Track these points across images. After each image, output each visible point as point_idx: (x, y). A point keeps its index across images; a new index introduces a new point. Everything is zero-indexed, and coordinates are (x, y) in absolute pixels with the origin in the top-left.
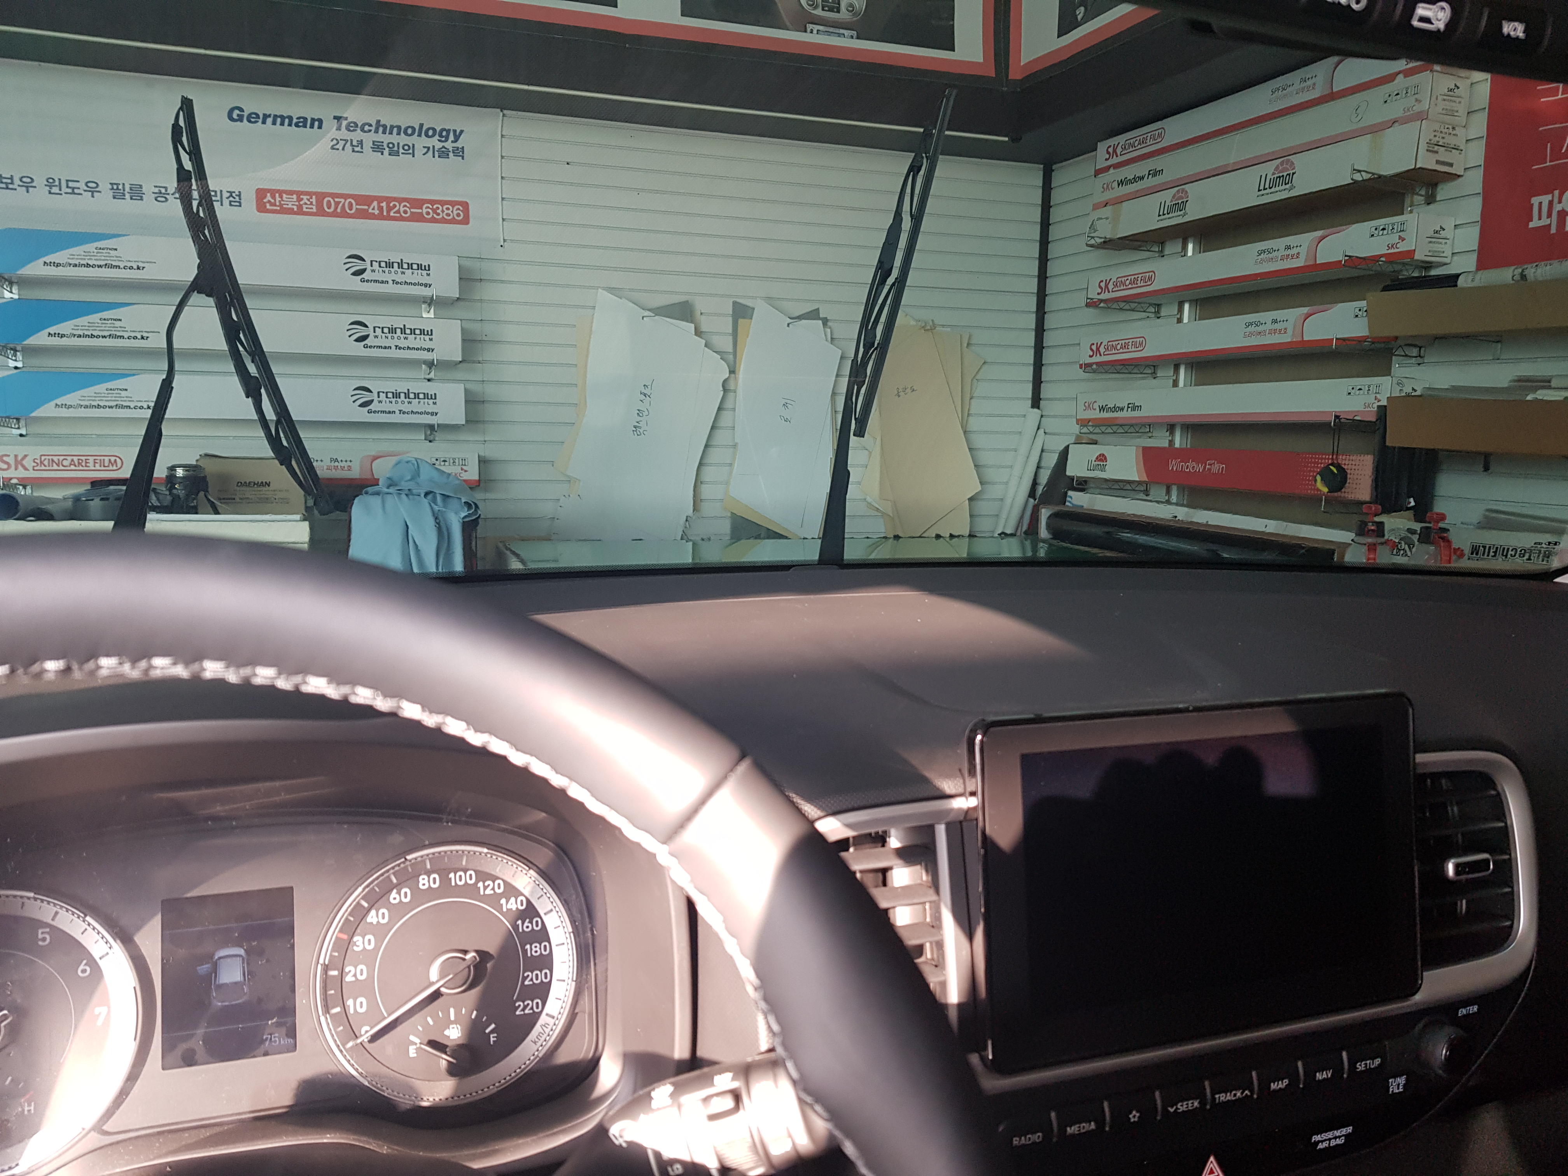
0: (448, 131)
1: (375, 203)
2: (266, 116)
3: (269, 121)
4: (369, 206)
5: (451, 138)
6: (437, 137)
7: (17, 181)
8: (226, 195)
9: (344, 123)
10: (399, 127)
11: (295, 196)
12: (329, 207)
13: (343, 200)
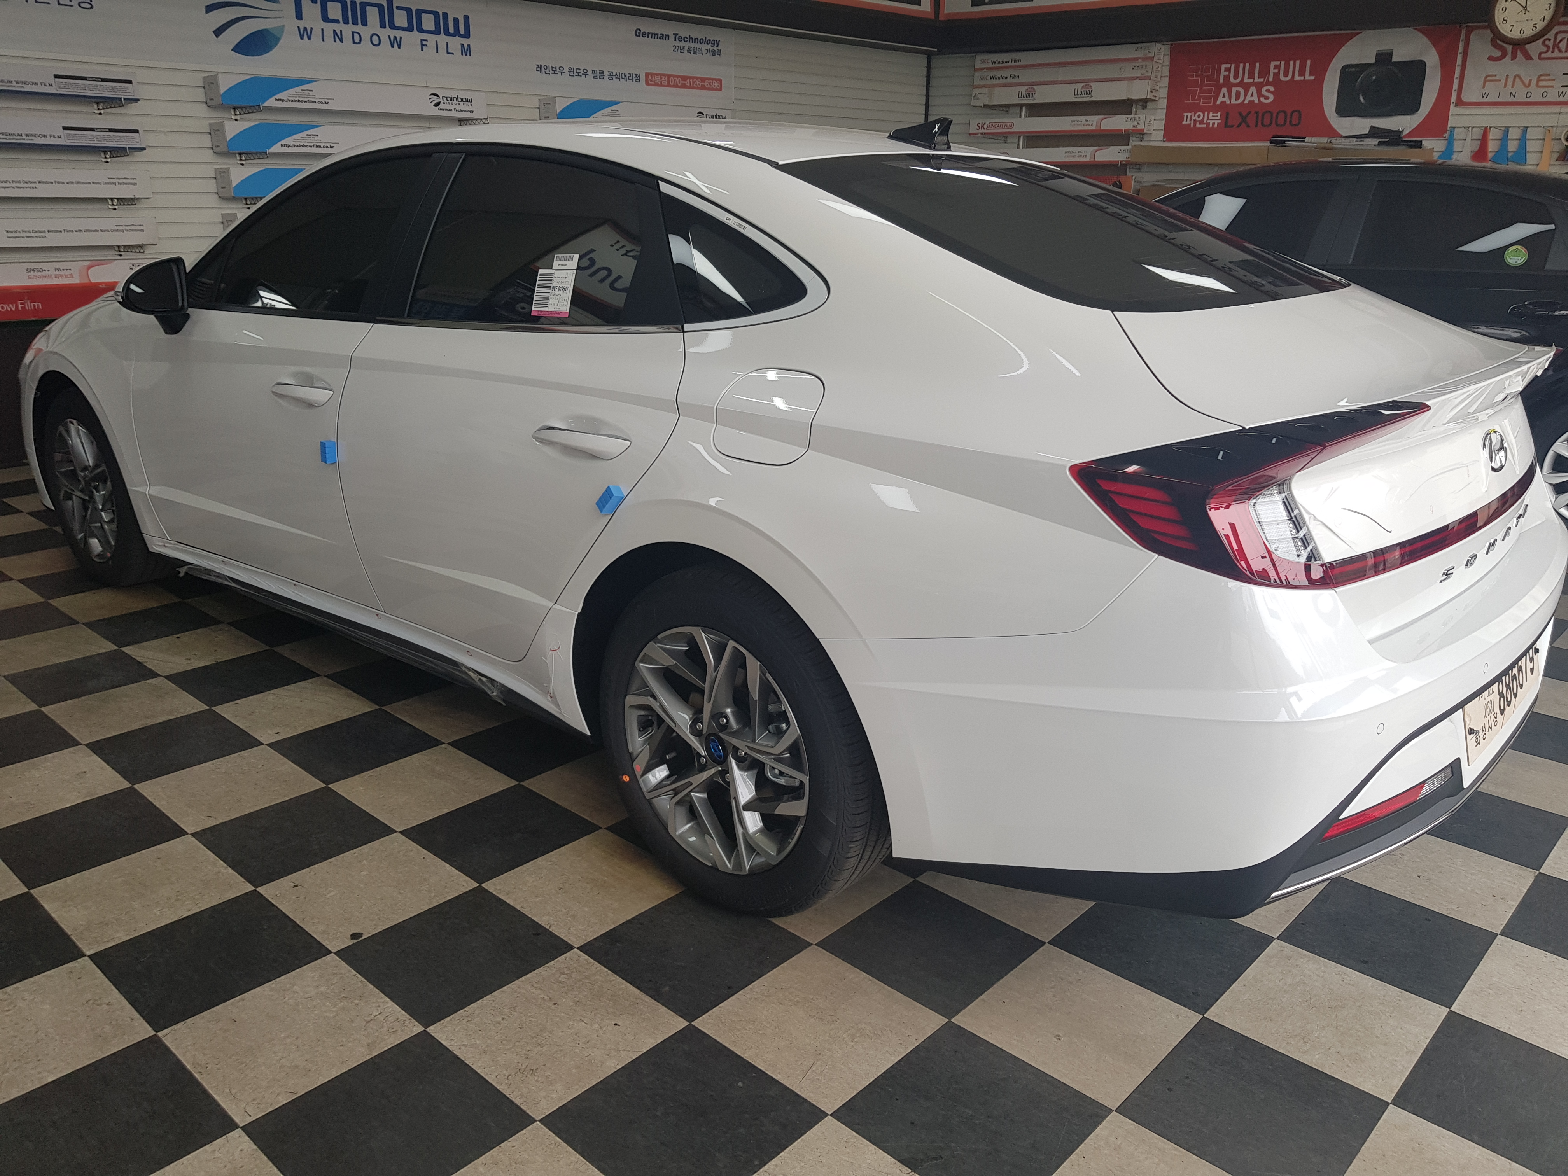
0: (714, 41)
1: (688, 80)
2: (649, 33)
3: (650, 36)
4: (686, 81)
5: (716, 44)
6: (710, 44)
7: (558, 70)
8: (634, 76)
9: (677, 37)
10: (697, 39)
11: (659, 77)
12: (672, 82)
13: (676, 78)
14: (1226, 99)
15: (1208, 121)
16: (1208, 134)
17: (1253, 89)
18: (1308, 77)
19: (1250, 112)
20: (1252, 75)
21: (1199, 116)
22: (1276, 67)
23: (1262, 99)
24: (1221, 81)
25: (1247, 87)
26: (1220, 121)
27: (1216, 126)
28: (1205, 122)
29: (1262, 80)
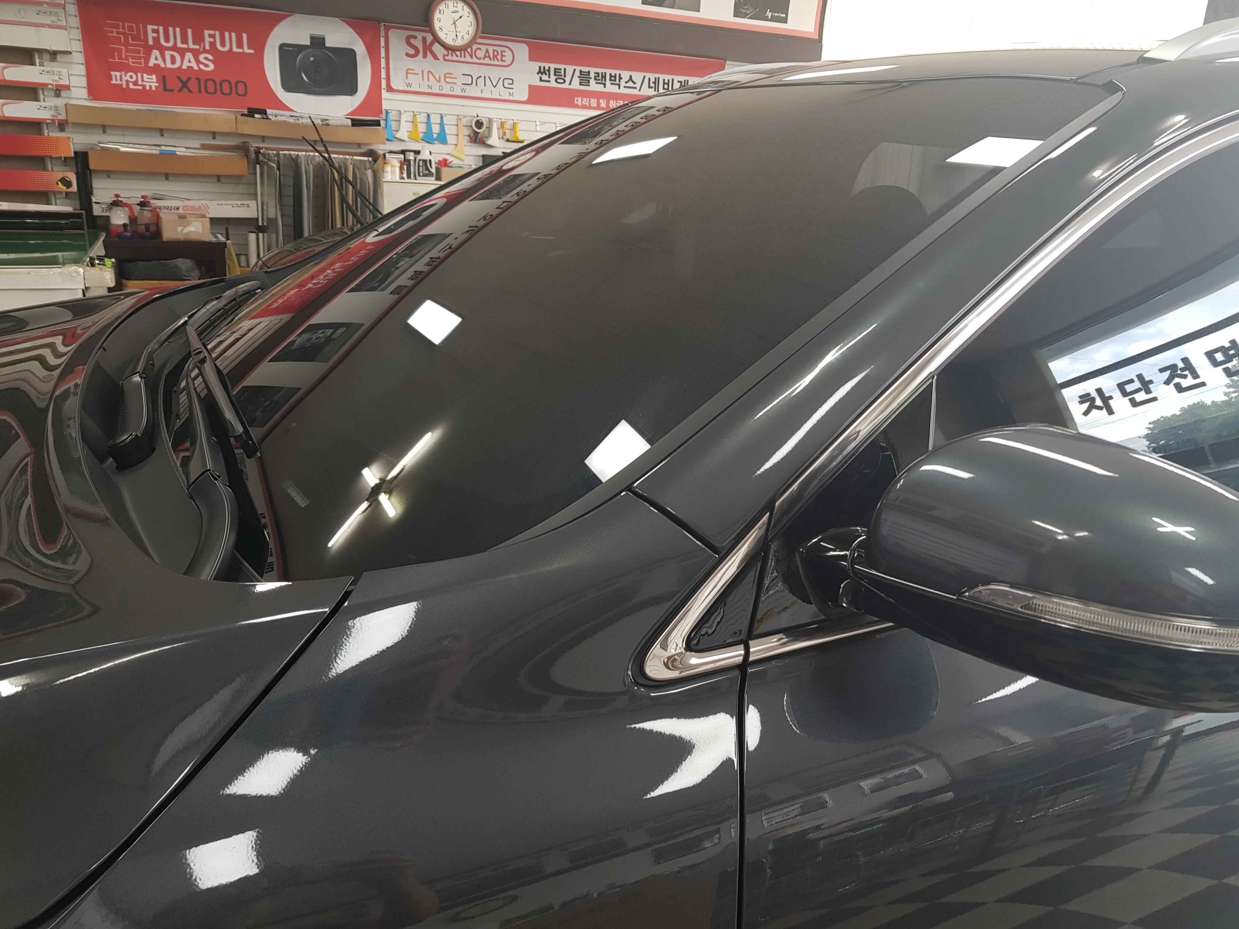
14: (160, 62)
15: (144, 83)
16: (144, 96)
17: (189, 55)
18: (246, 50)
19: (189, 79)
20: (185, 40)
21: (131, 77)
22: (211, 36)
23: (202, 66)
24: (151, 42)
25: (182, 53)
26: (157, 84)
27: (154, 88)
28: (140, 83)
29: (197, 47)
